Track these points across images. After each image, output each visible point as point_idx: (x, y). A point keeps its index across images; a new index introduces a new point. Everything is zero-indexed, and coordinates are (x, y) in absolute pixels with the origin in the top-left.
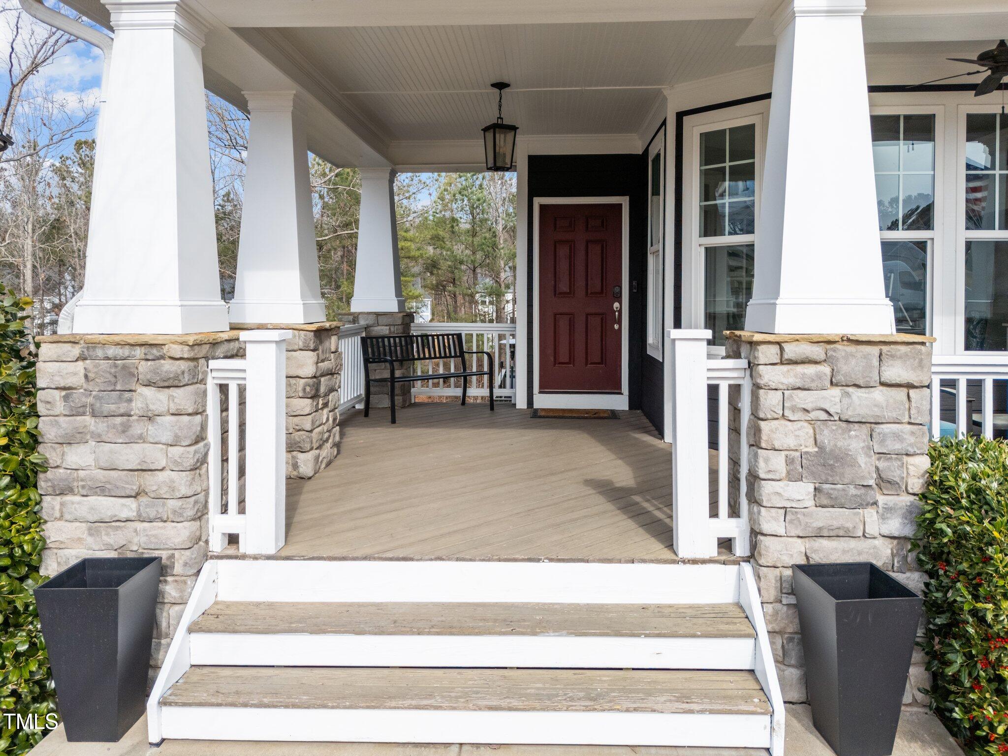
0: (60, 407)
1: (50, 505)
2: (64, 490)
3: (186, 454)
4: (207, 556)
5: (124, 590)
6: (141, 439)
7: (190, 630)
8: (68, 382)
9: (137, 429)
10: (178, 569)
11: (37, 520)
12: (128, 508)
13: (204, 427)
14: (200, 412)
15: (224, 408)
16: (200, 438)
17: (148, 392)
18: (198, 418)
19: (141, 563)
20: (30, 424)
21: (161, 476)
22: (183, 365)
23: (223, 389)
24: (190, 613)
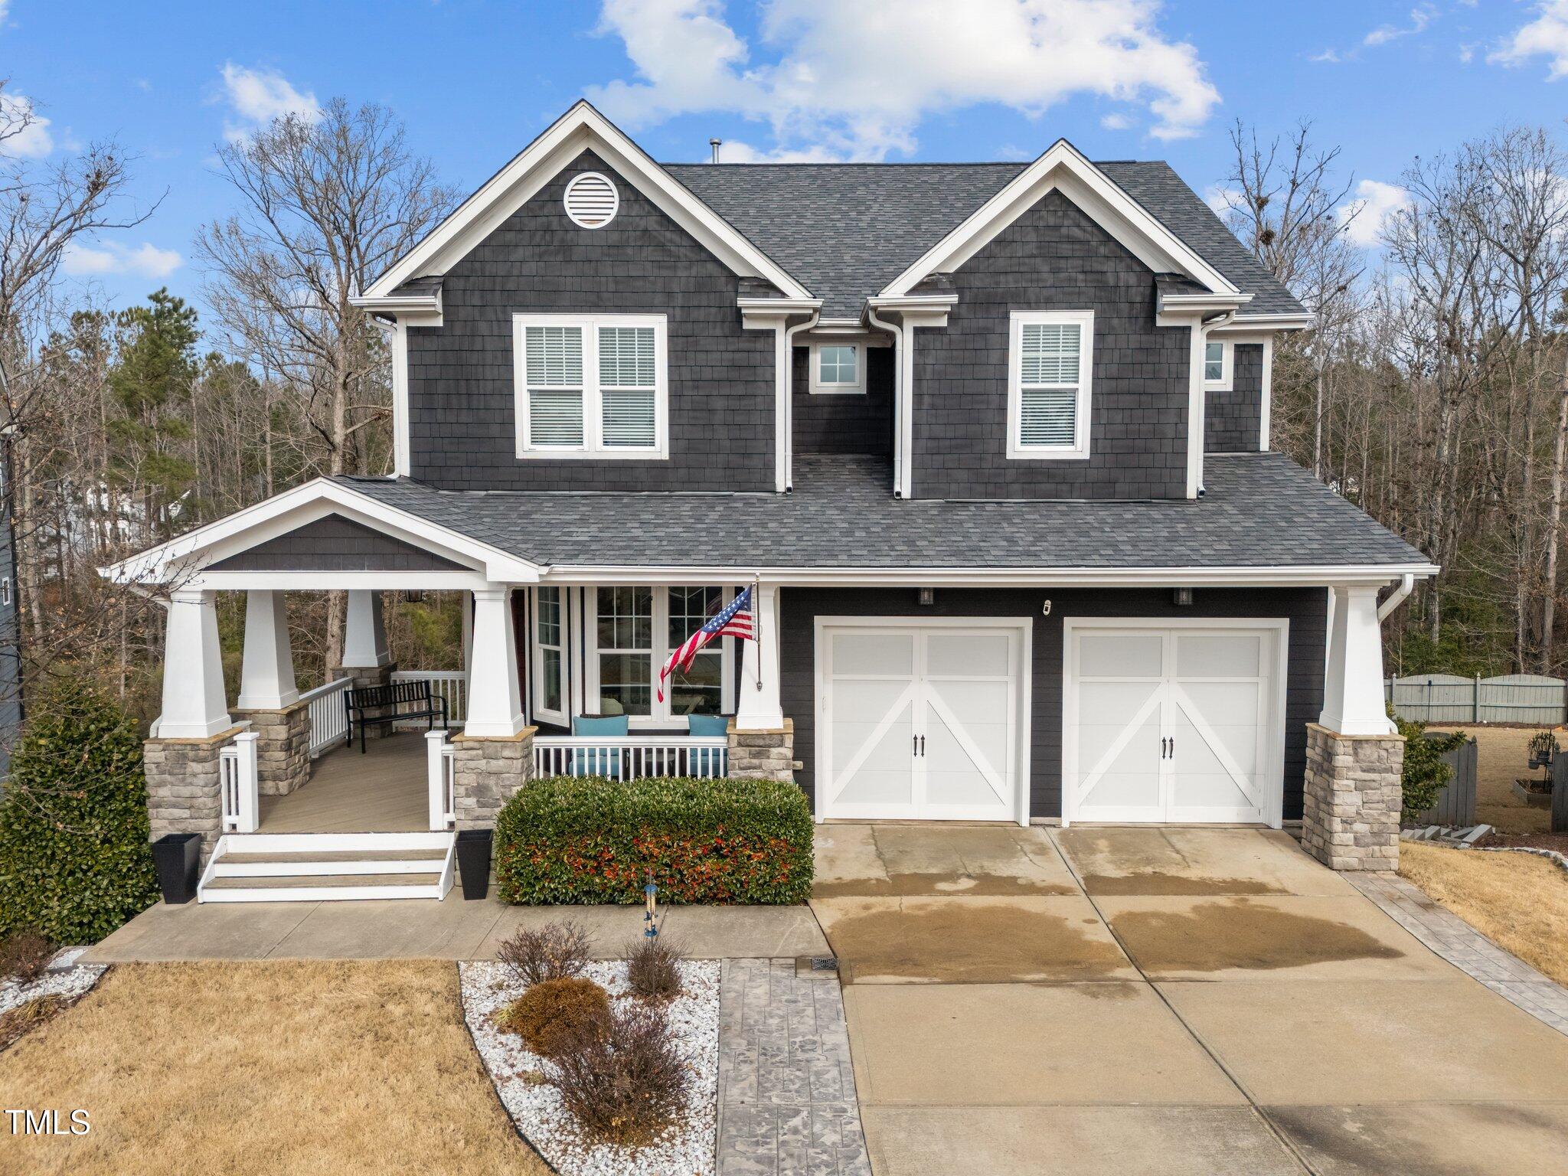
0: (155, 771)
1: (152, 812)
2: (158, 806)
3: (211, 790)
4: (222, 833)
5: (187, 845)
6: (191, 784)
7: (215, 862)
8: (159, 760)
9: (189, 780)
10: (209, 838)
11: (146, 819)
12: (186, 813)
13: (219, 778)
14: (217, 771)
15: (228, 768)
16: (218, 782)
17: (194, 765)
18: (216, 775)
19: (192, 836)
20: (142, 778)
21: (200, 800)
22: (208, 753)
23: (228, 760)
24: (214, 857)
